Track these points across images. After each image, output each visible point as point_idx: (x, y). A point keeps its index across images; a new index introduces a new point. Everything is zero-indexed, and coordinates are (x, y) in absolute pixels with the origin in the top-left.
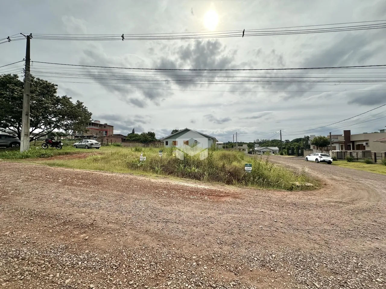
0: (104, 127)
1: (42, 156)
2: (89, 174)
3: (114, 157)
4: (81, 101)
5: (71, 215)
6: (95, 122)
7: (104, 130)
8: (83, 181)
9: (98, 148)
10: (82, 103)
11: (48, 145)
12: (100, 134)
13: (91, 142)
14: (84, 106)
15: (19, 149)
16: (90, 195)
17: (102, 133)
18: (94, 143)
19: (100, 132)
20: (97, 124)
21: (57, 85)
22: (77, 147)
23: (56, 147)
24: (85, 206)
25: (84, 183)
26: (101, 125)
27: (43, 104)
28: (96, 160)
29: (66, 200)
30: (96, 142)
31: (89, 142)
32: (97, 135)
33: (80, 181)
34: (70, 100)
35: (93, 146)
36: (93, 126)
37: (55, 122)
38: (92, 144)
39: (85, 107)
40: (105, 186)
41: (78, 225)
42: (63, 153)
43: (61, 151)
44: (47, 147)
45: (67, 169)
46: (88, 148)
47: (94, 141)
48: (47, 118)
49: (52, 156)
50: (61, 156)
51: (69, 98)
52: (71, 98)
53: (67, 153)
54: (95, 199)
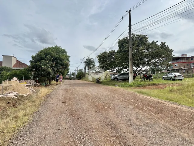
0: (191, 60)
1: (139, 86)
2: (159, 102)
3: (190, 89)
4: (164, 42)
5: (124, 132)
6: (182, 56)
7: (191, 63)
8: (150, 108)
9: (181, 80)
10: (165, 43)
11: (145, 78)
12: (188, 66)
13: (174, 74)
14: (166, 45)
15: (129, 81)
16: (146, 121)
17: (190, 65)
18: (177, 76)
19: (187, 64)
20: (185, 58)
21: (147, 35)
22: (164, 79)
23: (149, 79)
24: (137, 129)
25: (150, 110)
26: (188, 58)
27: (139, 51)
28: (171, 91)
29: (130, 120)
30: (179, 74)
31: (173, 75)
32: (185, 67)
33: (148, 108)
34: (157, 43)
35: (176, 78)
36: (180, 61)
37: (147, 62)
38: (175, 77)
39: (168, 46)
40: (163, 116)
41: (122, 142)
42: (151, 84)
43: (151, 82)
44: (144, 80)
45: (146, 97)
46: (173, 80)
47: (177, 74)
48: (143, 59)
49: (144, 86)
50: (150, 86)
51: (156, 42)
52: (157, 42)
53: (154, 84)
54: (148, 125)
